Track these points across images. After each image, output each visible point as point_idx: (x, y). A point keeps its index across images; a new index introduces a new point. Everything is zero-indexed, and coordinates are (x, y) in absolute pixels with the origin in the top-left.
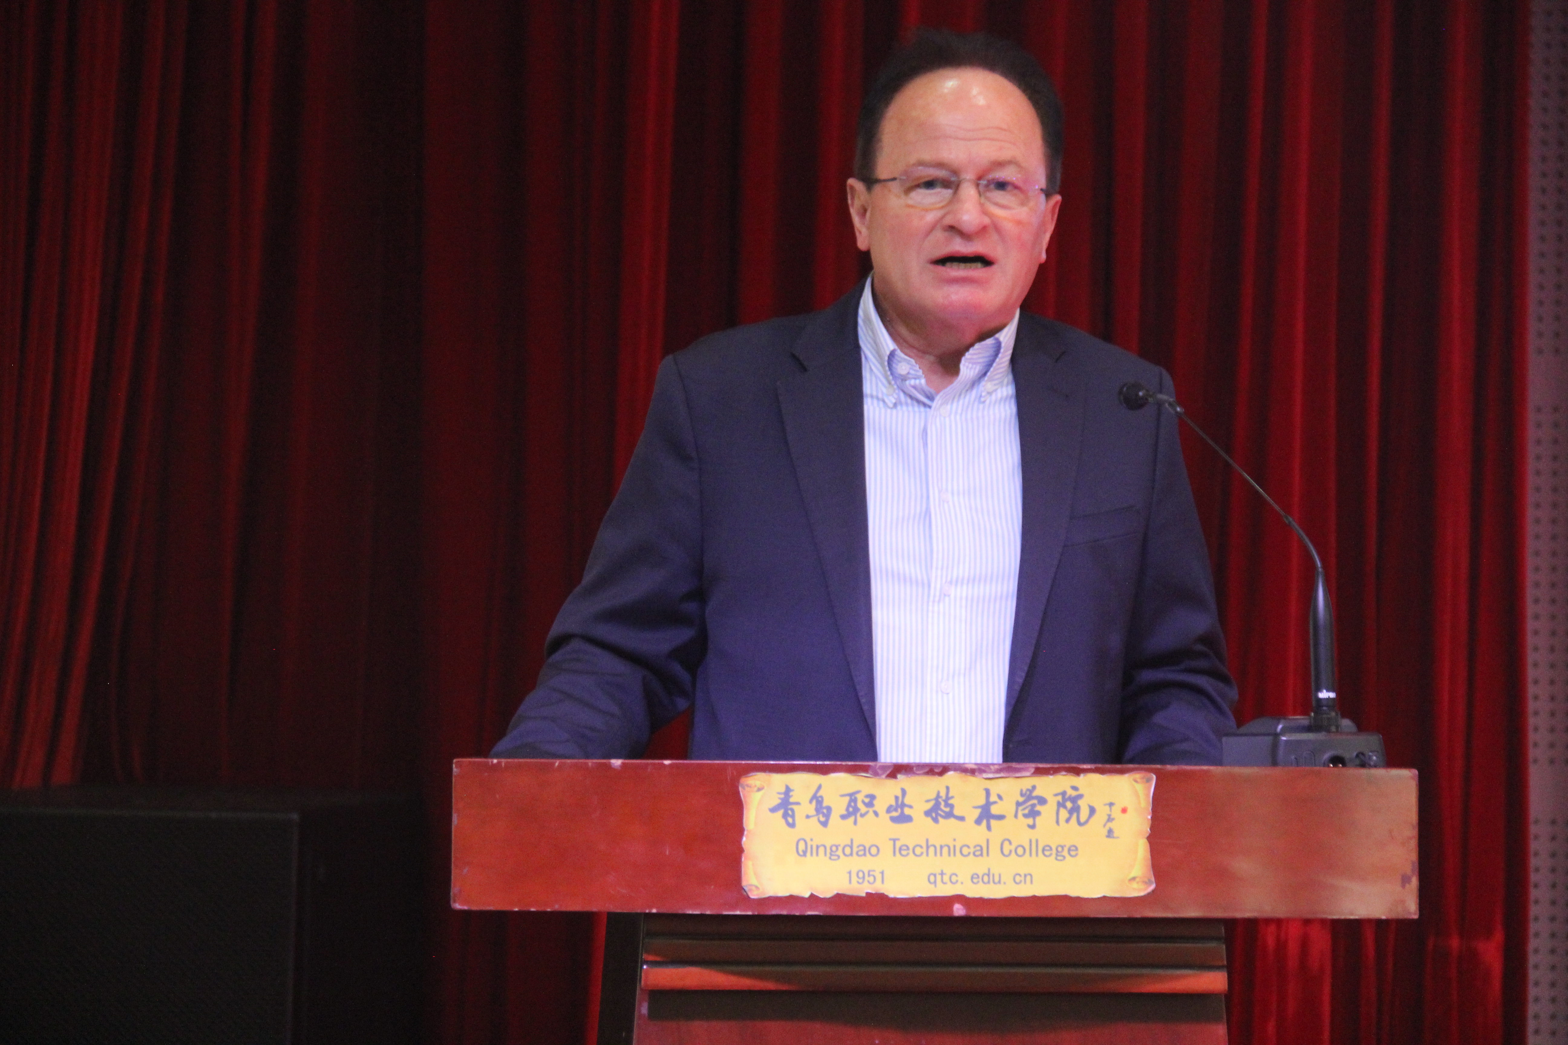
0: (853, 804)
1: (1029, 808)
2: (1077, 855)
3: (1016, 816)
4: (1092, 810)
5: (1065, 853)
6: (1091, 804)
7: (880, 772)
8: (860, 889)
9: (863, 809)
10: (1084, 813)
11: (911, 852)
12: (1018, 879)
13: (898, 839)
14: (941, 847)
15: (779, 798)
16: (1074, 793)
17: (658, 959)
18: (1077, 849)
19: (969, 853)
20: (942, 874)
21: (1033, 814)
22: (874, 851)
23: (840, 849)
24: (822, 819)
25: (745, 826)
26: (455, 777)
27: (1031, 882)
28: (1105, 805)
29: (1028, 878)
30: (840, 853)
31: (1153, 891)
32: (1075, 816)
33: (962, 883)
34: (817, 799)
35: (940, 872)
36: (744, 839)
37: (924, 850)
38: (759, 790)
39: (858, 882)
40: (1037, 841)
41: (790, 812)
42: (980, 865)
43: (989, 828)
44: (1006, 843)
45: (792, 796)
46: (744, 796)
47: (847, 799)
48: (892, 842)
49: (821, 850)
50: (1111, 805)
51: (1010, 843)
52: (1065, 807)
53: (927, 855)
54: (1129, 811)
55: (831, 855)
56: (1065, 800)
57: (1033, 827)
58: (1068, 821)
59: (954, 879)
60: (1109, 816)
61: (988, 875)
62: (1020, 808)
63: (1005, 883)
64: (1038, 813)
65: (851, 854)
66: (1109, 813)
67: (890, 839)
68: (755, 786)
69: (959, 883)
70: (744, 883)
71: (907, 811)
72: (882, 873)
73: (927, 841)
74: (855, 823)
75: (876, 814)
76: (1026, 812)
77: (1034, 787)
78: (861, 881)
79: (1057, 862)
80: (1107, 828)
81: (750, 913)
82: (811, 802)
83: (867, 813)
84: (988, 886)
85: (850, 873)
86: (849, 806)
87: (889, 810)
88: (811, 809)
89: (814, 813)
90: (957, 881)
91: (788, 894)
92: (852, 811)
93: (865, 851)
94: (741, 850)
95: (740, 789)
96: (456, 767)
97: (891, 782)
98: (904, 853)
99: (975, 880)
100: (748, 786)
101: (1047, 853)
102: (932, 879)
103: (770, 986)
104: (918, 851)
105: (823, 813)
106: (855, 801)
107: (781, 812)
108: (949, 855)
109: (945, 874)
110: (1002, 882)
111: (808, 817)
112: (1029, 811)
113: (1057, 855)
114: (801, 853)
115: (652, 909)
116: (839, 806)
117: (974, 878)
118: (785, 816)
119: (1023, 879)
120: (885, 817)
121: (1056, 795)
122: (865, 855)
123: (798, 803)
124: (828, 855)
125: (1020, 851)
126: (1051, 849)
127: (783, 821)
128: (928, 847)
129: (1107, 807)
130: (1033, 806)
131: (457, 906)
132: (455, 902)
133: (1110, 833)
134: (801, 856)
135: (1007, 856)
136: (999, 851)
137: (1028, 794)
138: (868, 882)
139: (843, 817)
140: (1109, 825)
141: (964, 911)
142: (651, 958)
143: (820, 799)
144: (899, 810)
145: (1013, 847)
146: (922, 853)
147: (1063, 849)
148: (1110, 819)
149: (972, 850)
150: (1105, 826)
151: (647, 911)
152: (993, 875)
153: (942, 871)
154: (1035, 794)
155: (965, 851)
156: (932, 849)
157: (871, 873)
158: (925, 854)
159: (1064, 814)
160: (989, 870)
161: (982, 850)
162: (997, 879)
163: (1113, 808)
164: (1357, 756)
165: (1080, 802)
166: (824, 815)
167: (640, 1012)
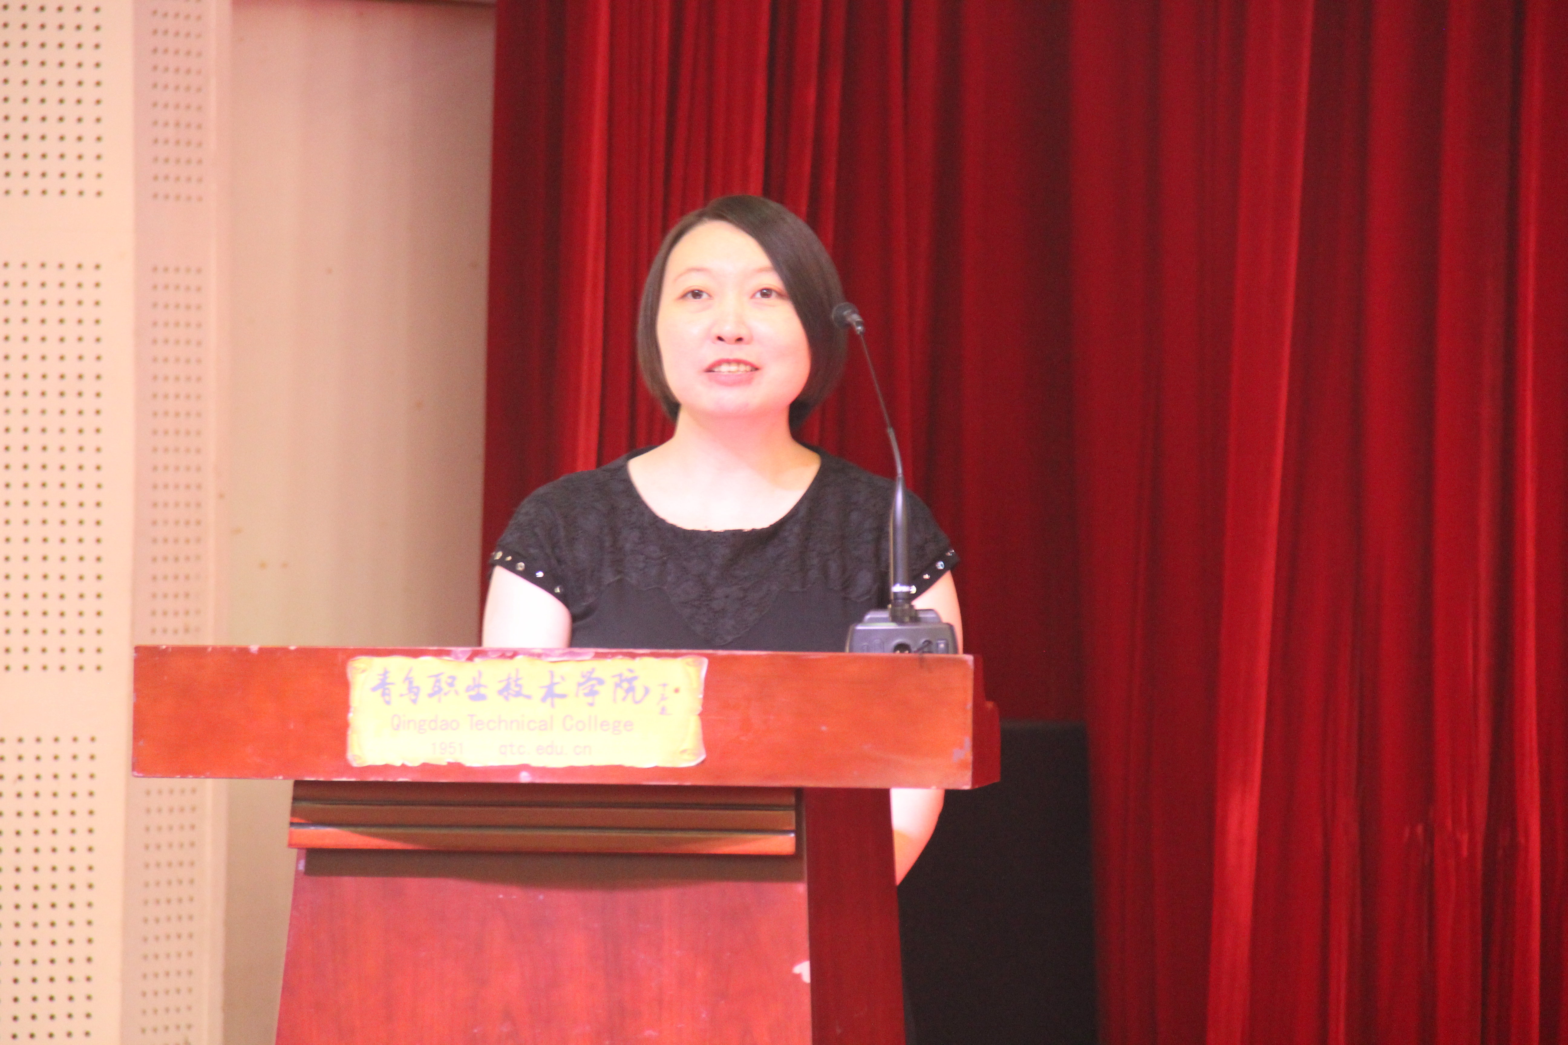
4: (647, 691)
7: (460, 655)
8: (442, 758)
9: (446, 688)
16: (630, 675)
17: (303, 821)
21: (592, 693)
22: (454, 725)
24: (413, 697)
28: (660, 685)
34: (409, 680)
43: (553, 705)
47: (433, 680)
56: (622, 681)
57: (591, 705)
58: (624, 699)
62: (582, 688)
71: (483, 691)
74: (440, 700)
75: (457, 693)
76: (586, 691)
77: (593, 670)
83: (449, 692)
87: (468, 689)
88: (403, 688)
92: (436, 691)
97: (469, 665)
106: (438, 681)
107: (380, 691)
111: (402, 695)
116: (426, 686)
118: (383, 694)
121: (614, 676)
128: (500, 722)
130: (593, 686)
133: (663, 711)
135: (568, 730)
137: (588, 677)
139: (430, 695)
140: (663, 703)
148: (663, 698)
154: (594, 675)
159: (621, 693)
165: (636, 683)
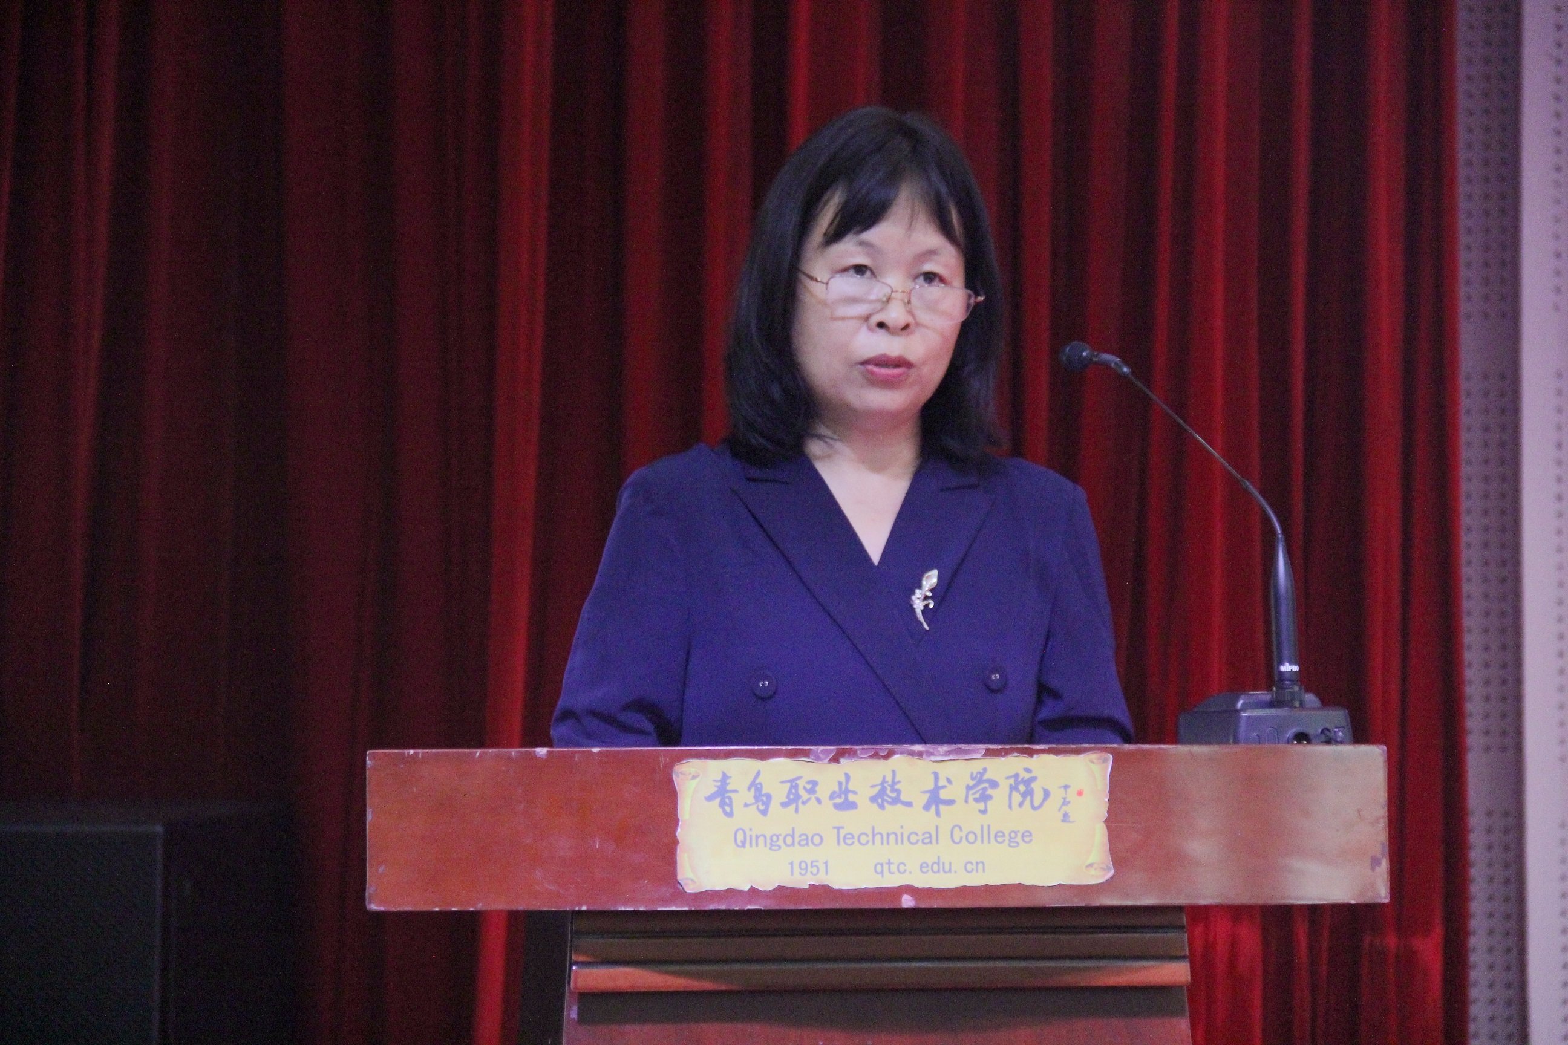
0: (794, 791)
1: (981, 792)
2: (1031, 840)
3: (966, 801)
5: (1019, 839)
6: (1046, 787)
10: (1038, 797)
11: (856, 840)
12: (969, 867)
13: (843, 828)
14: (888, 835)
15: (716, 786)
18: (1031, 835)
19: (918, 841)
20: (889, 863)
23: (781, 838)
25: (679, 816)
26: (369, 769)
27: (984, 870)
29: (980, 866)
30: (780, 842)
31: (1112, 878)
32: (1028, 799)
33: (910, 873)
35: (887, 862)
36: (679, 830)
37: (870, 838)
38: (694, 777)
39: (800, 873)
40: (989, 827)
41: (727, 801)
42: (929, 854)
44: (956, 830)
45: (729, 783)
46: (678, 784)
48: (836, 830)
49: (761, 840)
50: (1066, 787)
51: (961, 829)
52: (1018, 790)
53: (874, 843)
54: (1085, 793)
55: (772, 845)
59: (902, 868)
60: (1064, 799)
61: (938, 864)
63: (955, 872)
64: (990, 797)
65: (793, 844)
66: (1064, 796)
67: (834, 828)
68: (690, 774)
69: (907, 872)
70: (680, 877)
72: (826, 863)
73: (873, 828)
78: (803, 872)
79: (1011, 849)
80: (1062, 812)
81: (686, 908)
82: (749, 789)
84: (938, 875)
85: (792, 864)
86: (790, 792)
89: (753, 801)
90: (905, 871)
91: (726, 888)
93: (807, 840)
94: (675, 842)
95: (674, 776)
96: (370, 760)
98: (849, 842)
99: (924, 870)
100: (681, 773)
101: (999, 839)
102: (879, 868)
103: (707, 985)
104: (864, 839)
105: (763, 801)
108: (897, 843)
109: (893, 863)
110: (953, 869)
112: (980, 795)
113: (1010, 841)
114: (740, 844)
115: (581, 906)
117: (923, 867)
119: (974, 867)
120: (828, 804)
122: (807, 844)
123: (735, 791)
124: (768, 845)
125: (972, 838)
126: (1004, 835)
127: (720, 810)
129: (1063, 789)
131: (374, 907)
132: (370, 903)
134: (738, 846)
136: (950, 840)
138: (812, 873)
141: (914, 902)
142: (581, 959)
143: (759, 786)
144: (843, 796)
145: (963, 834)
146: (868, 842)
147: (1016, 835)
149: (920, 838)
150: (1060, 810)
151: (577, 908)
152: (943, 864)
153: (889, 860)
155: (913, 838)
156: (878, 838)
157: (815, 864)
158: (870, 843)
160: (939, 858)
161: (930, 837)
162: (947, 868)
163: (1069, 790)
164: (1322, 732)
166: (763, 803)
167: (569, 1015)
